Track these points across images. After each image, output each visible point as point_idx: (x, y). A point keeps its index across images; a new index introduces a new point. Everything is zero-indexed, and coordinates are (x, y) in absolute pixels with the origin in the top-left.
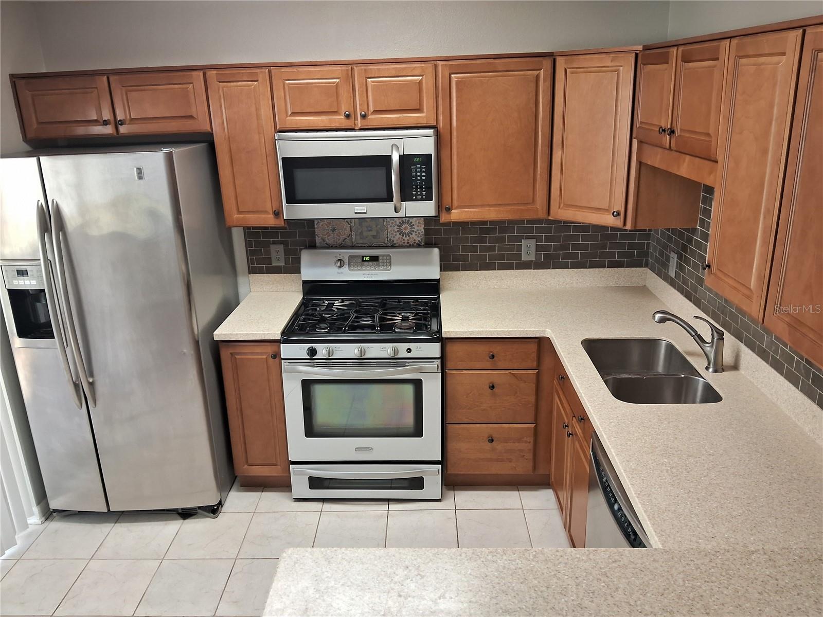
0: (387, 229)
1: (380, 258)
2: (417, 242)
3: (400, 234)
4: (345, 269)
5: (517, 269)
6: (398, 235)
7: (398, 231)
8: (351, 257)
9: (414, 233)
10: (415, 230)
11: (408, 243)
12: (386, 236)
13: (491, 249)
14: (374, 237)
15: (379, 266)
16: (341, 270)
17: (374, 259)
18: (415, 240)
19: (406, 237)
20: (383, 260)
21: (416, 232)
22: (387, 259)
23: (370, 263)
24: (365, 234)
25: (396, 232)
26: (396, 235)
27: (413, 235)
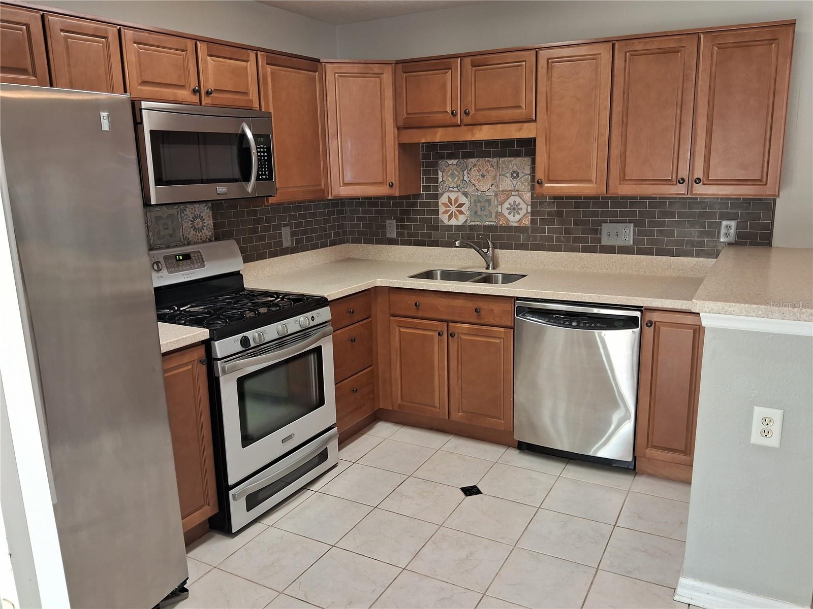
0: (182, 226)
1: (192, 255)
2: (208, 237)
3: (194, 230)
4: (164, 272)
5: (281, 255)
6: (193, 232)
7: (192, 227)
8: (166, 258)
9: (205, 228)
10: (206, 225)
11: (201, 239)
12: (181, 234)
13: (262, 238)
14: (171, 236)
15: (193, 264)
16: (160, 274)
17: (187, 257)
18: (206, 236)
19: (199, 233)
20: (195, 256)
21: (207, 227)
22: (198, 256)
23: (184, 262)
24: (162, 233)
25: (190, 229)
26: (190, 231)
27: (205, 231)
